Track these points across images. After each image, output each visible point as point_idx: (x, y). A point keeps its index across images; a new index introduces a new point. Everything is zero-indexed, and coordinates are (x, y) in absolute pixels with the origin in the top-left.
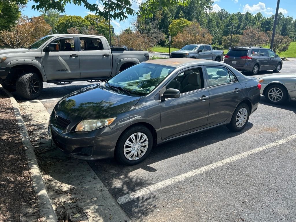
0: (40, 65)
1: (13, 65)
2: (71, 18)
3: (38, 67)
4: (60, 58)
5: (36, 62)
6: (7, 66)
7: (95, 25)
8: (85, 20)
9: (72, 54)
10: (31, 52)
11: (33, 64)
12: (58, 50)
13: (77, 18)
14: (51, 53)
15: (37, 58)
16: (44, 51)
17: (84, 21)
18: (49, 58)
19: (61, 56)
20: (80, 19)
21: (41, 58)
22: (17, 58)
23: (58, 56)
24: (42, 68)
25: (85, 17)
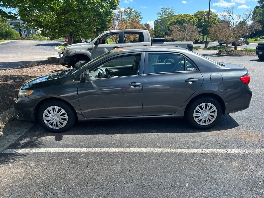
0: (91, 54)
1: (73, 54)
2: (182, 16)
3: (89, 56)
4: (105, 49)
5: (88, 52)
6: (69, 55)
7: (203, 20)
8: (194, 17)
9: (116, 46)
10: (86, 45)
11: (85, 54)
12: (102, 43)
13: (186, 15)
14: (100, 46)
15: (89, 49)
16: (94, 44)
17: (192, 18)
18: (97, 50)
19: (106, 48)
20: (189, 16)
21: (92, 49)
22: (76, 49)
23: (104, 48)
24: (92, 57)
25: (195, 14)
